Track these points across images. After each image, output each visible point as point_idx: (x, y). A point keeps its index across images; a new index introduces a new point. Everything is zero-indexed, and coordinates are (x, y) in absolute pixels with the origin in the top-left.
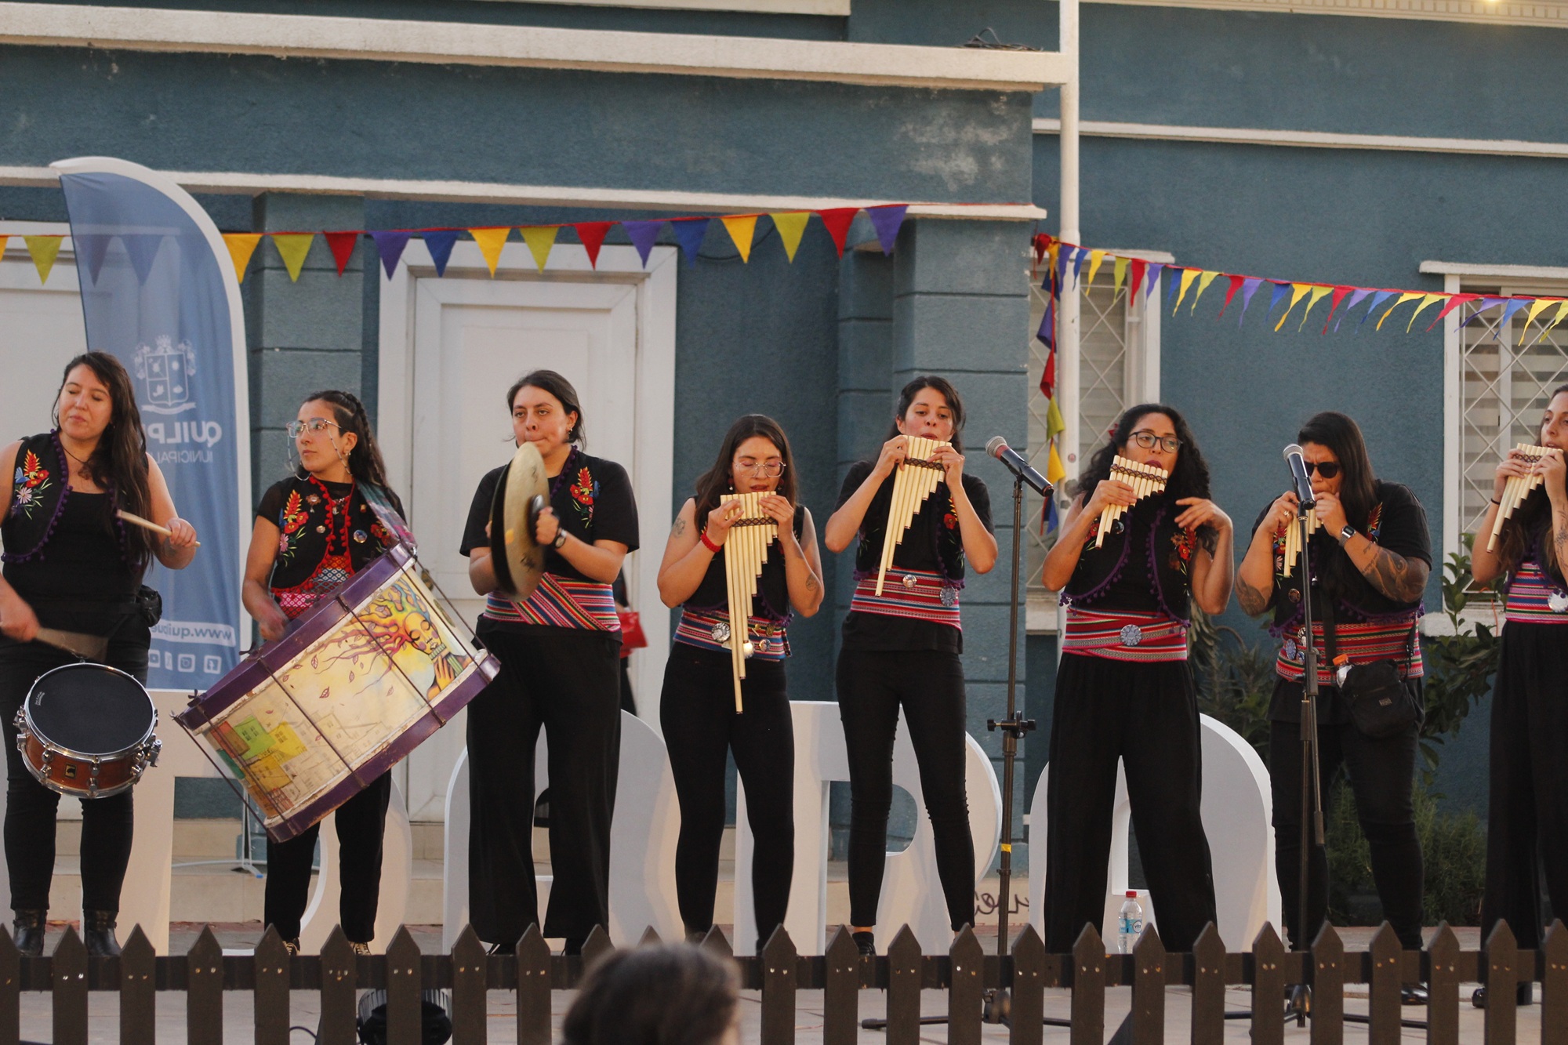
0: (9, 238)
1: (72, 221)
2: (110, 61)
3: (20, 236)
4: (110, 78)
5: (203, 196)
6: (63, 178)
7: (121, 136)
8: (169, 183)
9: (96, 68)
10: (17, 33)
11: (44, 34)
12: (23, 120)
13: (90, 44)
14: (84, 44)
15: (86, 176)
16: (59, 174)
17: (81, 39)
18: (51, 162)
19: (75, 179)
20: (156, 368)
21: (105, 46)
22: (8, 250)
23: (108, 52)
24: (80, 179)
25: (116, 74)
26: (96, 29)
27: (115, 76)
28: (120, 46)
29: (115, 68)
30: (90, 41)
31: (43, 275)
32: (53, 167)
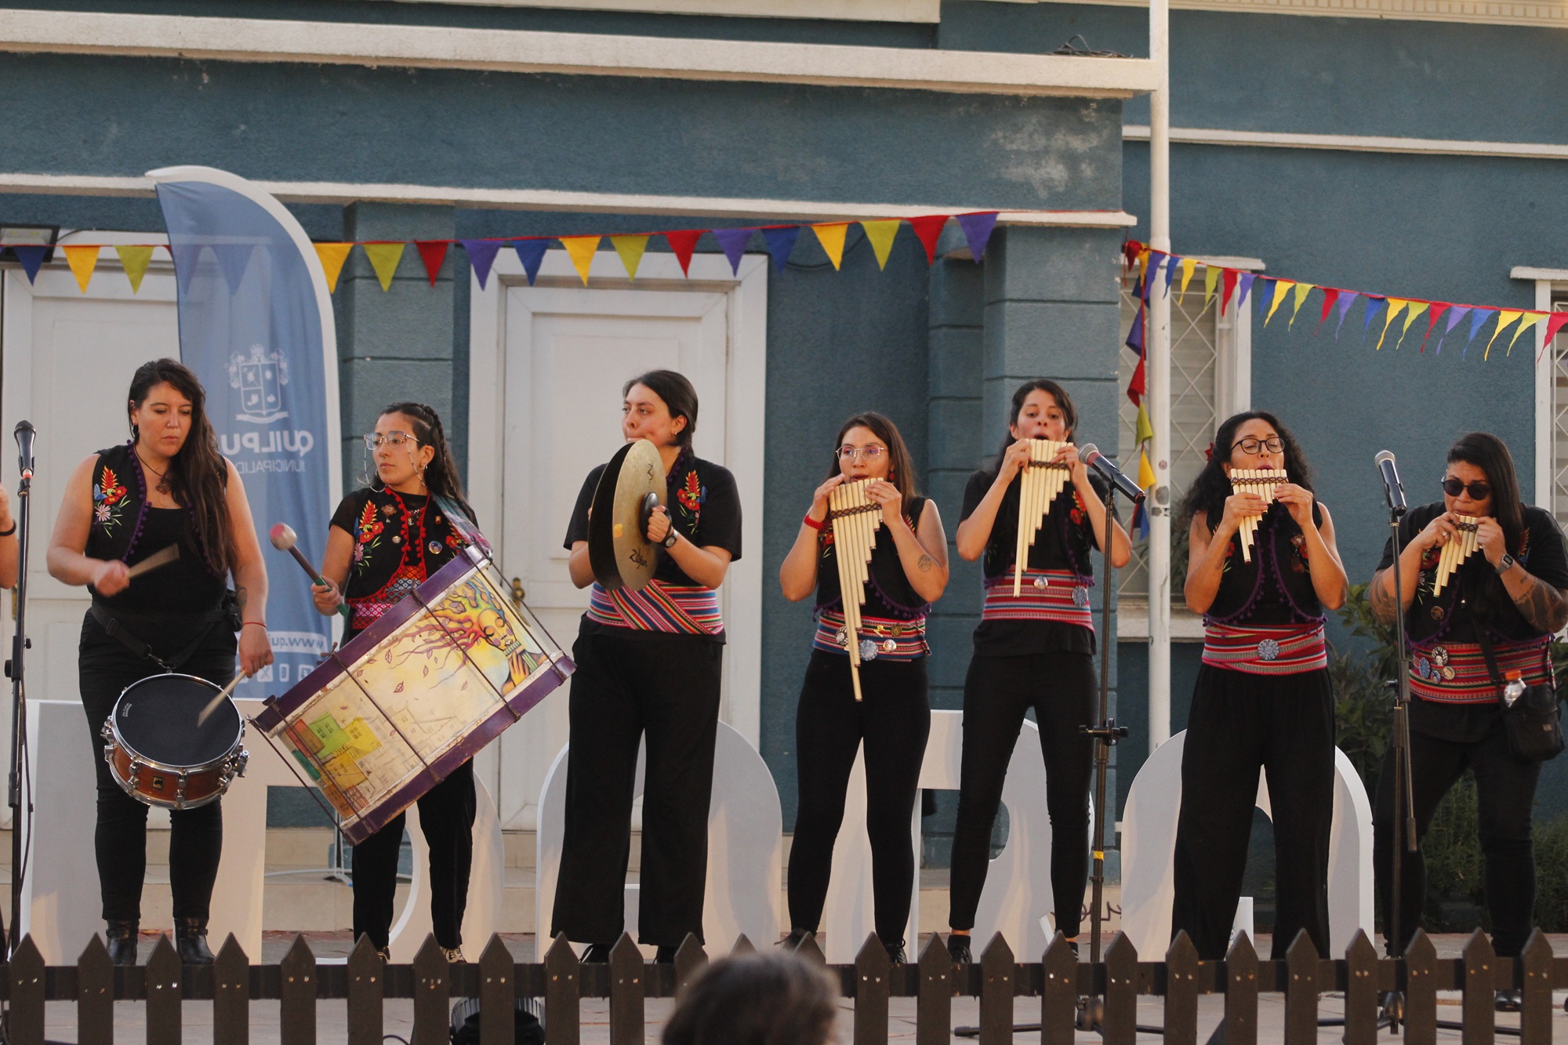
0: (101, 249)
1: (169, 230)
2: (200, 72)
3: (111, 246)
4: (200, 88)
5: (294, 205)
6: (159, 188)
7: (212, 146)
8: (263, 193)
9: (186, 78)
10: (108, 43)
11: (135, 45)
12: (114, 130)
13: (180, 54)
14: (175, 55)
15: (179, 185)
16: (155, 183)
17: (171, 49)
18: (146, 171)
19: (170, 188)
20: (251, 377)
21: (196, 56)
22: (99, 260)
23: (198, 62)
24: (175, 189)
25: (207, 84)
26: (187, 39)
27: (204, 86)
28: (211, 57)
29: (206, 78)
30: (180, 51)
31: (135, 284)
32: (149, 176)
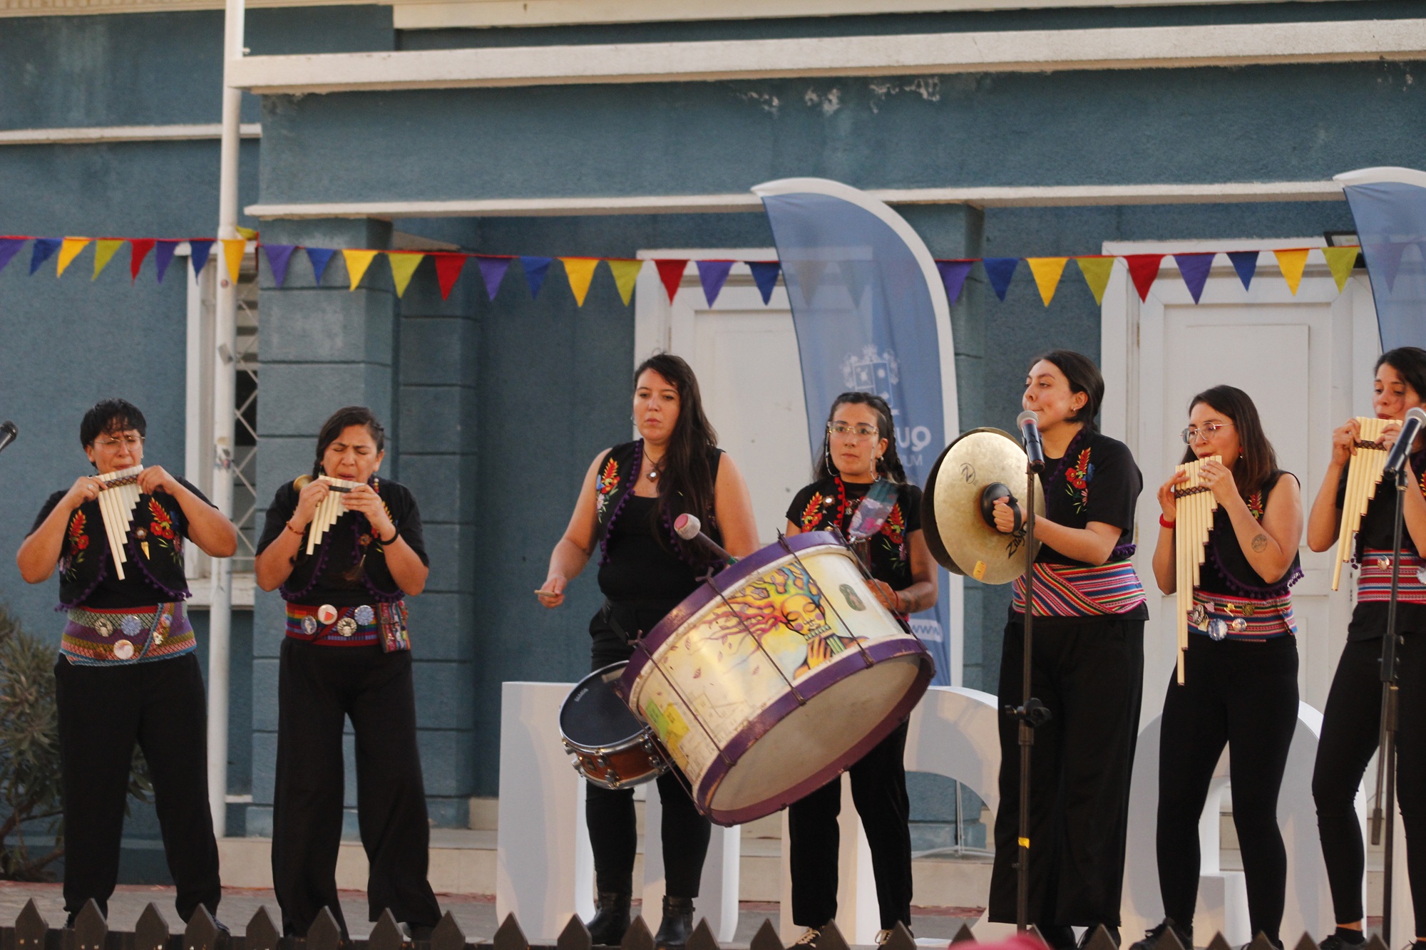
0: (1311, 251)
2: (1404, 73)
4: (1405, 89)
6: (1347, 190)
7: (1417, 145)
9: (1390, 80)
10: (1305, 52)
11: (1330, 51)
12: (1322, 135)
13: (1381, 57)
14: (1376, 58)
15: (1371, 187)
16: (1342, 186)
17: (1372, 53)
18: (1334, 175)
19: (1359, 189)
20: (864, 376)
21: (1397, 58)
23: (1401, 64)
24: (1367, 191)
25: (1411, 85)
26: (1380, 43)
27: (1409, 87)
28: (1412, 58)
29: (1410, 80)
30: (1381, 54)
32: (1336, 180)
